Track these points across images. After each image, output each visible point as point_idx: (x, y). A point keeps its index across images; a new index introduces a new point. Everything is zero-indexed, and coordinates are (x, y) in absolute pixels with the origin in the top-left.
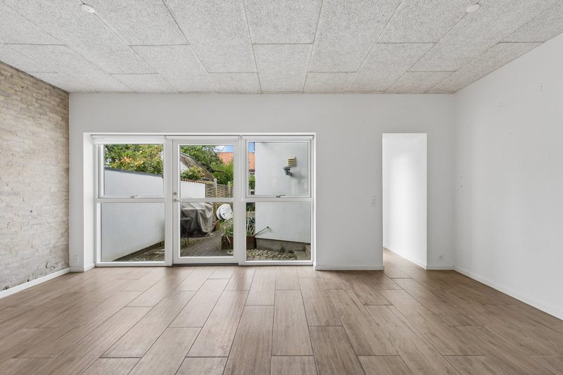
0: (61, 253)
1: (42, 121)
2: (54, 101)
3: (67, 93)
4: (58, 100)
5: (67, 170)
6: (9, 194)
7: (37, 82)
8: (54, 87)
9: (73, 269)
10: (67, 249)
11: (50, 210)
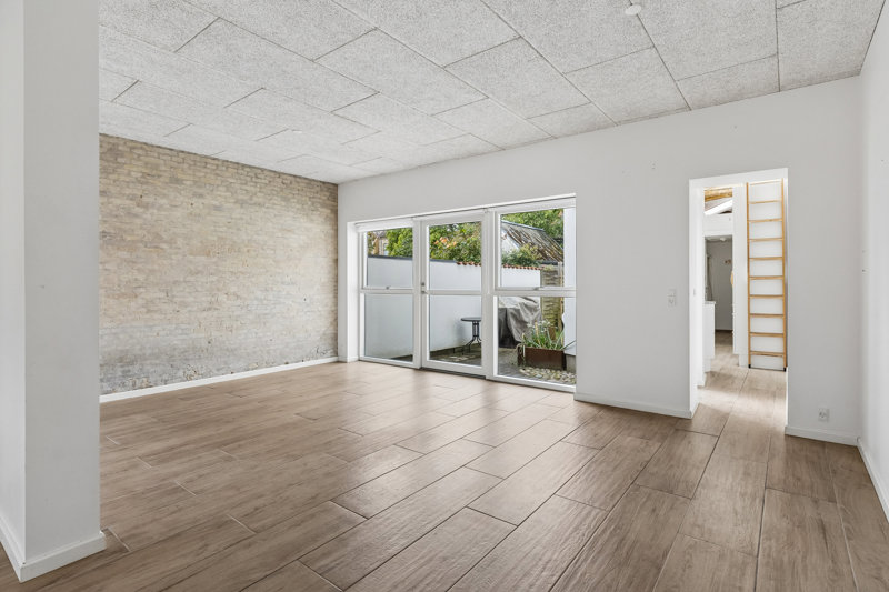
0: (330, 341)
1: (314, 217)
2: (324, 196)
3: (336, 186)
4: (328, 194)
5: (336, 261)
6: (289, 284)
7: (310, 182)
8: (324, 183)
9: (341, 359)
10: (335, 337)
11: (320, 299)
